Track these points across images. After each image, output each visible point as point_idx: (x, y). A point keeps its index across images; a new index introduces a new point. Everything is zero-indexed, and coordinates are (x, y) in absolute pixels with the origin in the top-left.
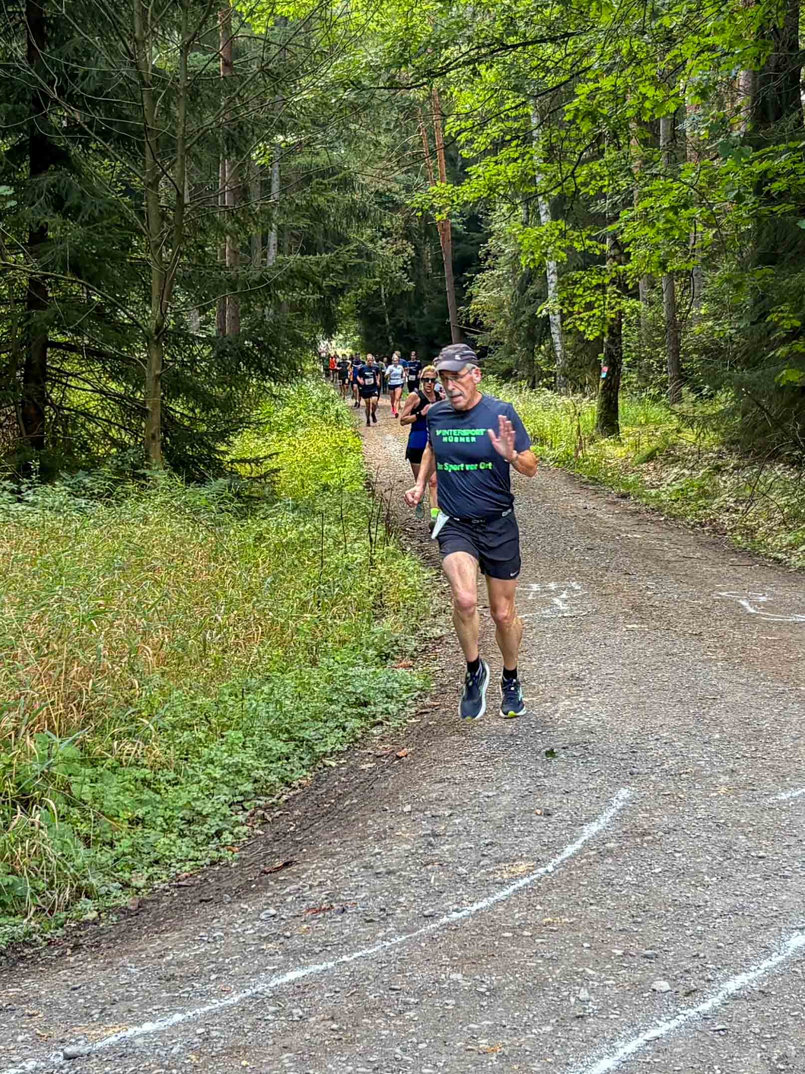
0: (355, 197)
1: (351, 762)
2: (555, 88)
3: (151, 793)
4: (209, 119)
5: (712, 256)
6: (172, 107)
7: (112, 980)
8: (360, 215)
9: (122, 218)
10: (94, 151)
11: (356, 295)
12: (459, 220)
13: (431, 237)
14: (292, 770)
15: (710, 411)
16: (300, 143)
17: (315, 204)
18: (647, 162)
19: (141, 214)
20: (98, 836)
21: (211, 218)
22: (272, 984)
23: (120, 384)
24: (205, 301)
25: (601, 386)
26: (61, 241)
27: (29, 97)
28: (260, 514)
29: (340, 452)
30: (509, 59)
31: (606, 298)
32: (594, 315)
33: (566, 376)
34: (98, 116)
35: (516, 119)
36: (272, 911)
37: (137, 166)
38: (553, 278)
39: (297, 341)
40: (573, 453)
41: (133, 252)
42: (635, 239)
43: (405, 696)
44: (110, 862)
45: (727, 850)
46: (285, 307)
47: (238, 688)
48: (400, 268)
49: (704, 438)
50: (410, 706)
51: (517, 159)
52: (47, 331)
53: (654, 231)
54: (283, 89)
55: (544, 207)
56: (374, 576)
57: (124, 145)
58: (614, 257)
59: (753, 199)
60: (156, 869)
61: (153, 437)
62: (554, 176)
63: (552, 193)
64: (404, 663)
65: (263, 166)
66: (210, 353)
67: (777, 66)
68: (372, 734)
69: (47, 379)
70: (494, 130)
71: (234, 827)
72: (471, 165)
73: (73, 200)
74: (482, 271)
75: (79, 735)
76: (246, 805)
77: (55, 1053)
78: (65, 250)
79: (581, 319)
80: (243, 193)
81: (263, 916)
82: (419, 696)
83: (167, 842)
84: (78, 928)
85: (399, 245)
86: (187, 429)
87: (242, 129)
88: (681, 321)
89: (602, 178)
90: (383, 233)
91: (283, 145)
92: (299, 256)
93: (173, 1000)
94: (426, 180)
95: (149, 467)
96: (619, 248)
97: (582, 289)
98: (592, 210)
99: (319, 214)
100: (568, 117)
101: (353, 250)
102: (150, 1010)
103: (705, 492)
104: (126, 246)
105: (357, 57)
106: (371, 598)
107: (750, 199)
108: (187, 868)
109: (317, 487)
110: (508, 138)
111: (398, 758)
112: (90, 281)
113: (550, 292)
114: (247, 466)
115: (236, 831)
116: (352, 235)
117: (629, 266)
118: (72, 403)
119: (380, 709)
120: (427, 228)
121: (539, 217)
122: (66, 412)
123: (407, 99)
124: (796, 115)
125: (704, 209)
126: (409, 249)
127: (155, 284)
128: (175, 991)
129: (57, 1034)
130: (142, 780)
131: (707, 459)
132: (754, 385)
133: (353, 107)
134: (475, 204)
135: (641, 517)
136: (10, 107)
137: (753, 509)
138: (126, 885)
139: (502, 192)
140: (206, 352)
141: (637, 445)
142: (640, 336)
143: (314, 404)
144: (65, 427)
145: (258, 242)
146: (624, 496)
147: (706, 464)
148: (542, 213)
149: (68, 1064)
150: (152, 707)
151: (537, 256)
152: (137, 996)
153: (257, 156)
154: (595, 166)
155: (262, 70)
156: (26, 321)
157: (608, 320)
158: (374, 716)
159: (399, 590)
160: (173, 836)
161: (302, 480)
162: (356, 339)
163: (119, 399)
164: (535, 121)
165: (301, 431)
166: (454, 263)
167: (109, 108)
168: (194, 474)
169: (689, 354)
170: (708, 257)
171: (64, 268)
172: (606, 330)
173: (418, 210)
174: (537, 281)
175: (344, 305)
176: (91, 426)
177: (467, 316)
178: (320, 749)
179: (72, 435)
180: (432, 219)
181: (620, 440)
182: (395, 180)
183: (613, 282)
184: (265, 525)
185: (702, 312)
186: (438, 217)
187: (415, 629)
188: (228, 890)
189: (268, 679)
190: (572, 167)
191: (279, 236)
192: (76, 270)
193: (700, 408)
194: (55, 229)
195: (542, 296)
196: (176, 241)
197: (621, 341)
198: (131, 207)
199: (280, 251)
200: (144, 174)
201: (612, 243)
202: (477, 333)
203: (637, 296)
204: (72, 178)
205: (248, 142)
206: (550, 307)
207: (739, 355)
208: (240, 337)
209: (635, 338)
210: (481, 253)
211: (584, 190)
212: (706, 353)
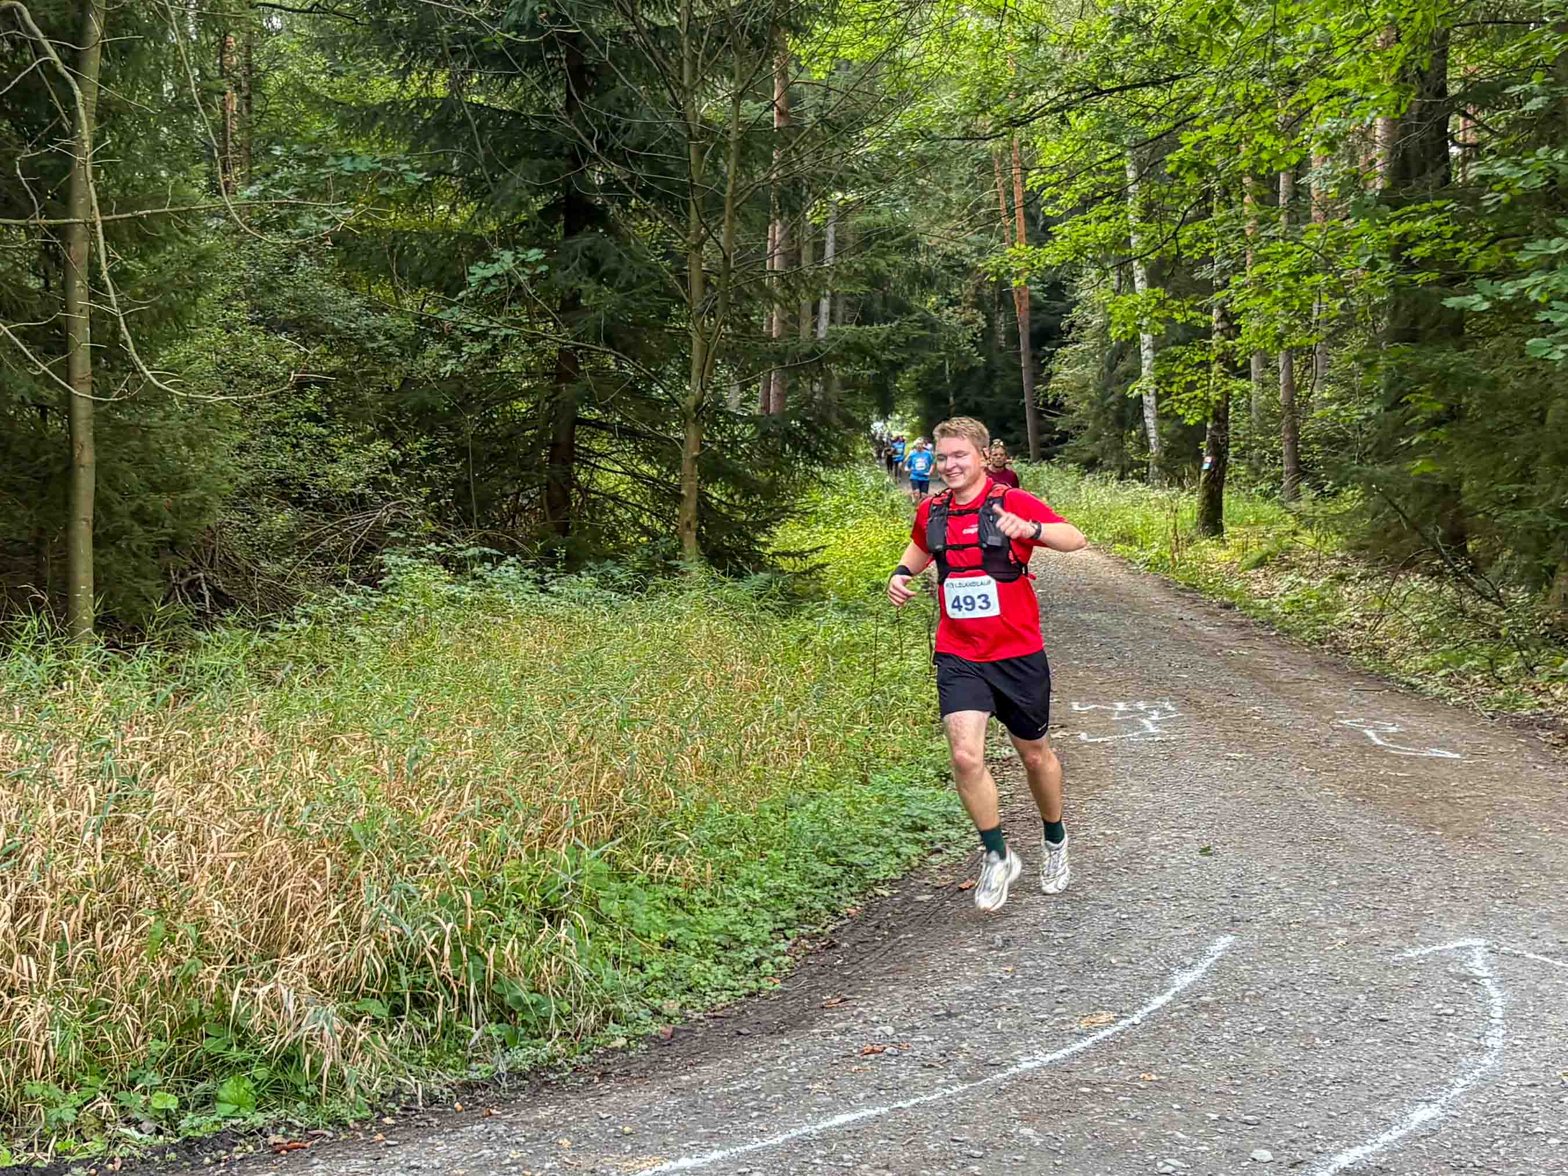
0: (919, 260)
2: (1156, 138)
3: (684, 914)
4: (760, 175)
5: (1339, 330)
6: (721, 161)
8: (925, 280)
9: (661, 283)
10: (634, 210)
11: (917, 371)
12: (1039, 287)
13: (1006, 306)
14: (839, 898)
15: (1333, 510)
16: (862, 200)
17: (875, 269)
18: (1264, 222)
19: (682, 279)
20: (627, 957)
21: (760, 285)
22: (819, 1127)
24: (749, 376)
25: (1202, 478)
26: (595, 309)
27: (566, 151)
28: (805, 613)
30: (1103, 105)
31: (1209, 378)
32: (1196, 396)
33: (1159, 466)
34: (642, 173)
35: (1109, 172)
37: (679, 226)
38: (1147, 354)
39: (850, 422)
40: (1168, 556)
41: (672, 321)
42: (1246, 310)
44: (640, 986)
45: (1343, 1010)
46: (837, 384)
47: (779, 806)
48: (971, 341)
49: (1325, 542)
51: (1109, 218)
52: (576, 407)
53: (1270, 299)
54: (844, 141)
55: (1139, 272)
57: (666, 203)
58: (1222, 331)
59: (1390, 266)
60: (689, 996)
61: (688, 525)
62: (1153, 238)
63: (1152, 257)
65: (818, 226)
66: (752, 434)
67: (1421, 115)
68: (930, 862)
69: (574, 459)
70: (1083, 185)
71: (774, 956)
72: (1055, 224)
73: (611, 263)
74: (1066, 344)
75: (608, 848)
76: (788, 933)
78: (598, 319)
79: (1181, 401)
80: (794, 256)
83: (702, 968)
84: (605, 1055)
85: (968, 315)
86: (727, 517)
87: (796, 185)
88: (1300, 405)
89: (1209, 240)
90: (951, 300)
91: (841, 203)
92: (853, 327)
93: (711, 1136)
94: (1002, 241)
95: (682, 558)
96: (1228, 320)
97: (1181, 367)
98: (1197, 276)
99: (878, 280)
100: (1170, 169)
101: (916, 321)
102: (686, 1145)
103: (1325, 604)
104: (664, 314)
105: (930, 104)
107: (1387, 266)
108: (723, 998)
110: (1099, 194)
111: (960, 890)
112: (624, 352)
113: (1144, 370)
114: (791, 560)
115: (777, 960)
116: (915, 303)
117: (1239, 340)
118: (600, 485)
119: (938, 835)
120: (1001, 295)
121: (1132, 283)
122: (594, 496)
125: (1330, 276)
126: (980, 320)
127: (696, 356)
128: (714, 1127)
129: (587, 1163)
130: (675, 900)
131: (1327, 567)
132: (1387, 482)
133: (922, 160)
134: (1059, 269)
135: (1247, 631)
136: (546, 163)
137: (1384, 626)
138: (657, 1013)
139: (1091, 256)
140: (748, 432)
141: (1244, 546)
142: (1250, 422)
143: (867, 492)
144: (593, 511)
145: (808, 310)
146: (1228, 607)
147: (1327, 572)
148: (1136, 280)
151: (1129, 327)
152: (672, 1129)
153: (812, 215)
154: (1202, 227)
155: (821, 120)
156: (556, 393)
157: (1213, 402)
158: (932, 843)
160: (708, 963)
161: (851, 577)
162: (915, 420)
163: (652, 482)
164: (1132, 175)
165: (850, 522)
166: (1032, 336)
167: (653, 164)
168: (732, 568)
169: (1308, 444)
170: (1334, 332)
171: (597, 337)
172: (1209, 414)
173: (993, 274)
174: (1129, 358)
175: (905, 381)
176: (619, 512)
177: (1046, 396)
178: (871, 876)
179: (600, 521)
180: (1008, 285)
181: (1223, 541)
182: (966, 241)
183: (1219, 358)
185: (1326, 395)
186: (1015, 283)
189: (813, 796)
190: (1174, 228)
191: (833, 303)
192: (610, 342)
193: (1321, 508)
194: (589, 296)
195: (1134, 375)
196: (719, 311)
197: (1227, 428)
198: (671, 272)
199: (833, 320)
200: (687, 235)
201: (1220, 314)
202: (1056, 416)
203: (1247, 376)
204: (610, 241)
205: (803, 199)
206: (1144, 386)
207: (1369, 447)
208: (786, 416)
209: (1244, 424)
210: (1064, 325)
211: (1187, 253)
212: (1330, 444)
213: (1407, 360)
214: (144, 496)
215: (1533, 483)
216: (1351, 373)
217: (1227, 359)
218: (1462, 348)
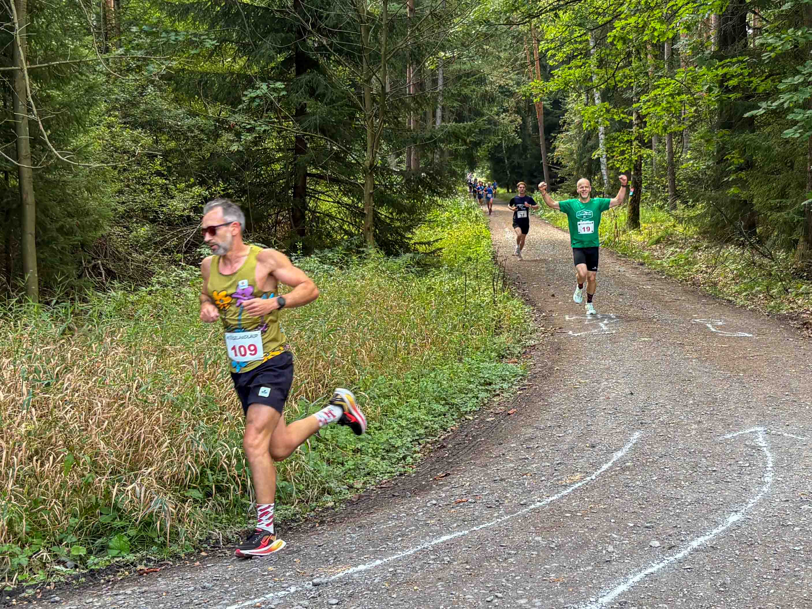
0: (487, 89)
1: (481, 417)
2: (603, 25)
4: (400, 43)
5: (694, 123)
6: (379, 36)
7: (341, 541)
8: (490, 99)
9: (350, 101)
10: (333, 61)
11: (488, 146)
12: (548, 102)
13: (532, 112)
14: (447, 422)
15: (692, 214)
16: (454, 57)
17: (463, 93)
18: (657, 68)
19: (360, 98)
20: (334, 459)
21: (402, 101)
22: (433, 543)
23: (349, 198)
24: (399, 149)
25: (629, 200)
26: (314, 114)
27: (295, 29)
28: (430, 274)
29: (478, 238)
30: (576, 7)
31: (632, 148)
32: (625, 158)
33: (609, 194)
34: (336, 41)
35: (580, 43)
36: (434, 502)
37: (358, 70)
38: (602, 137)
39: (454, 174)
40: (613, 239)
41: (356, 121)
42: (649, 113)
43: (512, 379)
44: (342, 474)
45: (695, 467)
46: (446, 153)
47: (416, 376)
48: (514, 131)
49: (689, 230)
50: (516, 385)
51: (581, 66)
52: (306, 167)
53: (661, 107)
54: (444, 25)
55: (597, 95)
56: (495, 309)
57: (350, 57)
58: (637, 125)
59: (718, 90)
60: (368, 478)
61: (369, 229)
62: (603, 77)
63: (602, 86)
64: (513, 360)
65: (432, 70)
66: (402, 180)
67: (732, 13)
68: (494, 401)
69: (306, 195)
70: (567, 49)
71: (413, 454)
72: (554, 70)
73: (321, 90)
74: (561, 132)
76: (421, 441)
77: (307, 583)
78: (316, 119)
79: (618, 161)
80: (420, 86)
81: (429, 505)
82: (521, 379)
84: (322, 512)
85: (513, 117)
86: (389, 224)
87: (420, 48)
88: (676, 162)
89: (630, 78)
90: (504, 110)
91: (444, 58)
92: (454, 123)
93: (375, 552)
94: (528, 78)
95: (366, 247)
96: (641, 120)
97: (618, 143)
98: (624, 96)
99: (465, 99)
100: (610, 40)
101: (486, 120)
102: (363, 558)
103: (689, 261)
104: (352, 117)
105: (488, 6)
106: (494, 323)
107: (716, 91)
108: (386, 477)
109: (464, 259)
110: (575, 54)
111: (509, 414)
112: (331, 137)
113: (600, 145)
114: (423, 245)
115: (414, 456)
116: (485, 111)
117: (646, 129)
118: (321, 209)
119: (498, 387)
120: (529, 107)
121: (594, 100)
122: (318, 215)
123: (517, 31)
124: (743, 41)
125: (689, 96)
126: (519, 120)
127: (369, 139)
128: (378, 547)
129: (309, 572)
131: (690, 243)
132: (717, 200)
133: (486, 35)
134: (557, 94)
135: (651, 276)
136: (283, 35)
137: (716, 272)
138: (351, 487)
139: (573, 86)
140: (399, 180)
141: (650, 234)
142: (652, 171)
143: (463, 210)
144: (317, 223)
145: (430, 115)
146: (642, 264)
147: (689, 245)
148: (596, 99)
149: (315, 588)
150: (366, 385)
151: (592, 123)
152: (355, 550)
153: (429, 65)
154: (627, 71)
155: (431, 13)
156: (295, 160)
157: (634, 161)
158: (495, 391)
159: (510, 318)
161: (455, 255)
162: (488, 172)
163: (348, 206)
164: (592, 44)
165: (455, 226)
166: (545, 128)
167: (342, 36)
168: (392, 251)
169: (681, 181)
170: (692, 125)
171: (315, 129)
172: (632, 166)
173: (524, 96)
174: (593, 138)
176: (332, 223)
177: (553, 159)
178: (463, 409)
179: (322, 228)
180: (532, 101)
181: (640, 231)
182: (510, 79)
183: (636, 139)
184: (433, 280)
185: (688, 156)
187: (519, 341)
188: (410, 490)
189: (434, 369)
190: (613, 71)
191: (442, 112)
192: (323, 131)
193: (687, 213)
194: (311, 107)
195: (595, 147)
196: (381, 114)
197: (641, 174)
198: (355, 94)
199: (443, 120)
200: (362, 75)
201: (636, 116)
202: (558, 169)
203: (650, 147)
204: (321, 77)
205: (424, 56)
206: (600, 153)
207: (709, 182)
208: (419, 170)
209: (650, 172)
210: (561, 122)
211: (620, 85)
212: (691, 181)
213: (727, 138)
214: (63, 220)
215: (787, 198)
216: (700, 145)
217: (640, 138)
218: (753, 131)
